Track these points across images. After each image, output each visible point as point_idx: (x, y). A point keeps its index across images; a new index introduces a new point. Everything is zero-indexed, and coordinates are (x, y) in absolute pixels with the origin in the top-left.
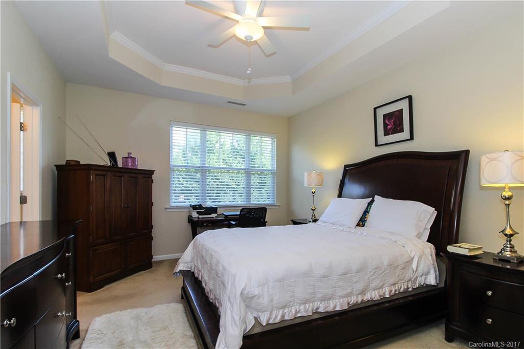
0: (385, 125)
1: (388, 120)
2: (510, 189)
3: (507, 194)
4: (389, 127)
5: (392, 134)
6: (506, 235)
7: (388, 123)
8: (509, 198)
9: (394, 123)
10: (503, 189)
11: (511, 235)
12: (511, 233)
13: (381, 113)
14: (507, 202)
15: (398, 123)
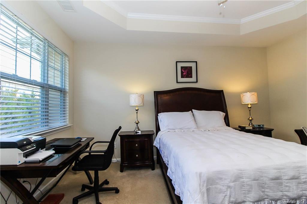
0: (182, 73)
1: (184, 70)
2: (251, 104)
3: (249, 106)
4: (184, 74)
5: (186, 78)
6: (250, 120)
7: (183, 71)
8: (250, 108)
9: (187, 72)
10: (248, 104)
11: (251, 120)
12: (251, 119)
13: (180, 65)
14: (250, 109)
15: (189, 73)
